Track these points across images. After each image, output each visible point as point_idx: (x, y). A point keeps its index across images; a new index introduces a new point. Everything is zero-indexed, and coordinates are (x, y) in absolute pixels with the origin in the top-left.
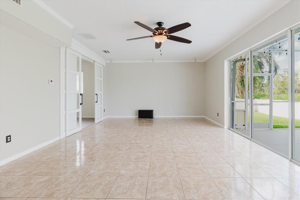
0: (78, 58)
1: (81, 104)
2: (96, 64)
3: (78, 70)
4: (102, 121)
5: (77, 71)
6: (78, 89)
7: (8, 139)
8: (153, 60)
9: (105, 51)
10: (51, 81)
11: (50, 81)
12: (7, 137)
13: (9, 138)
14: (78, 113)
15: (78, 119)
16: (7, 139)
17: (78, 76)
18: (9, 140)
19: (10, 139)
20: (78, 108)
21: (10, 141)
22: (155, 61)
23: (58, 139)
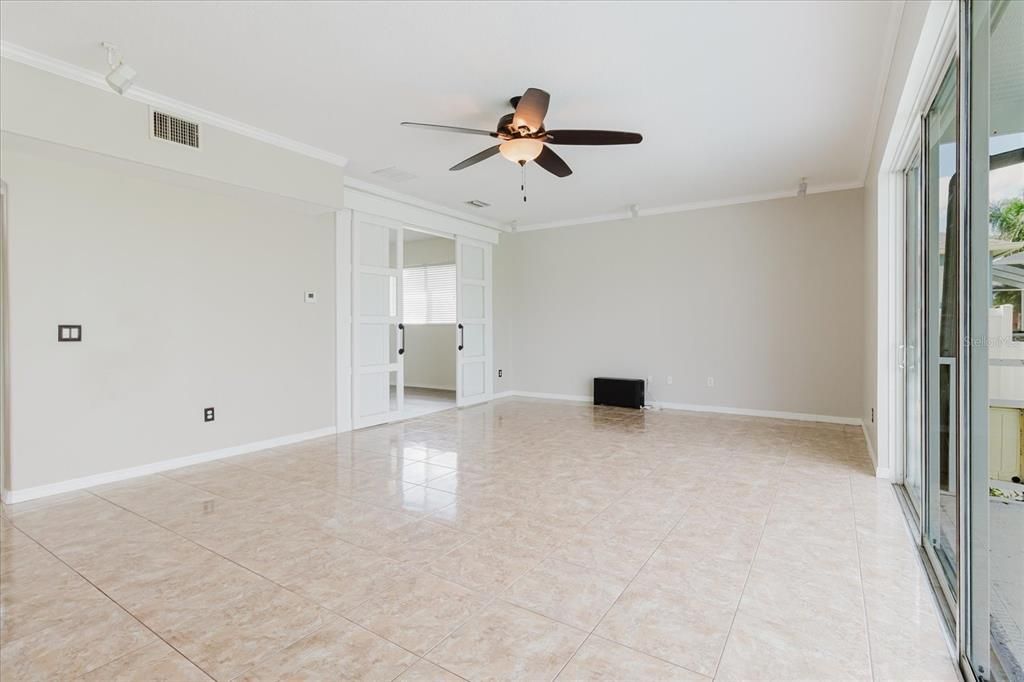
0: (393, 233)
1: (401, 352)
2: (459, 242)
3: (393, 265)
4: (486, 403)
5: (391, 267)
6: (393, 313)
7: (209, 415)
8: (632, 207)
9: (472, 203)
10: (311, 296)
11: (307, 296)
12: (206, 410)
13: (210, 412)
14: (393, 375)
15: (393, 388)
16: (206, 415)
17: (392, 280)
18: (210, 417)
19: (213, 414)
20: (393, 360)
21: (213, 419)
22: (641, 213)
23: (331, 431)
